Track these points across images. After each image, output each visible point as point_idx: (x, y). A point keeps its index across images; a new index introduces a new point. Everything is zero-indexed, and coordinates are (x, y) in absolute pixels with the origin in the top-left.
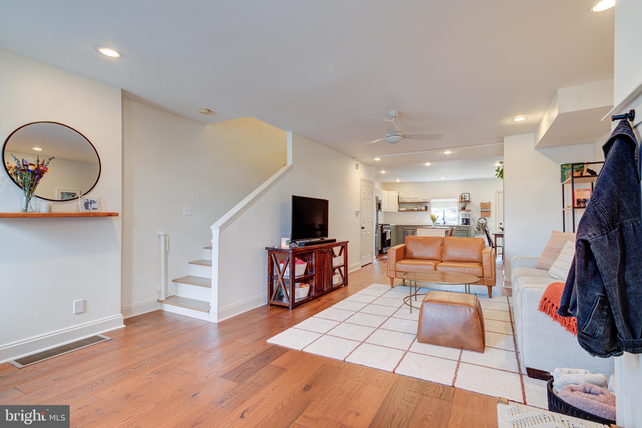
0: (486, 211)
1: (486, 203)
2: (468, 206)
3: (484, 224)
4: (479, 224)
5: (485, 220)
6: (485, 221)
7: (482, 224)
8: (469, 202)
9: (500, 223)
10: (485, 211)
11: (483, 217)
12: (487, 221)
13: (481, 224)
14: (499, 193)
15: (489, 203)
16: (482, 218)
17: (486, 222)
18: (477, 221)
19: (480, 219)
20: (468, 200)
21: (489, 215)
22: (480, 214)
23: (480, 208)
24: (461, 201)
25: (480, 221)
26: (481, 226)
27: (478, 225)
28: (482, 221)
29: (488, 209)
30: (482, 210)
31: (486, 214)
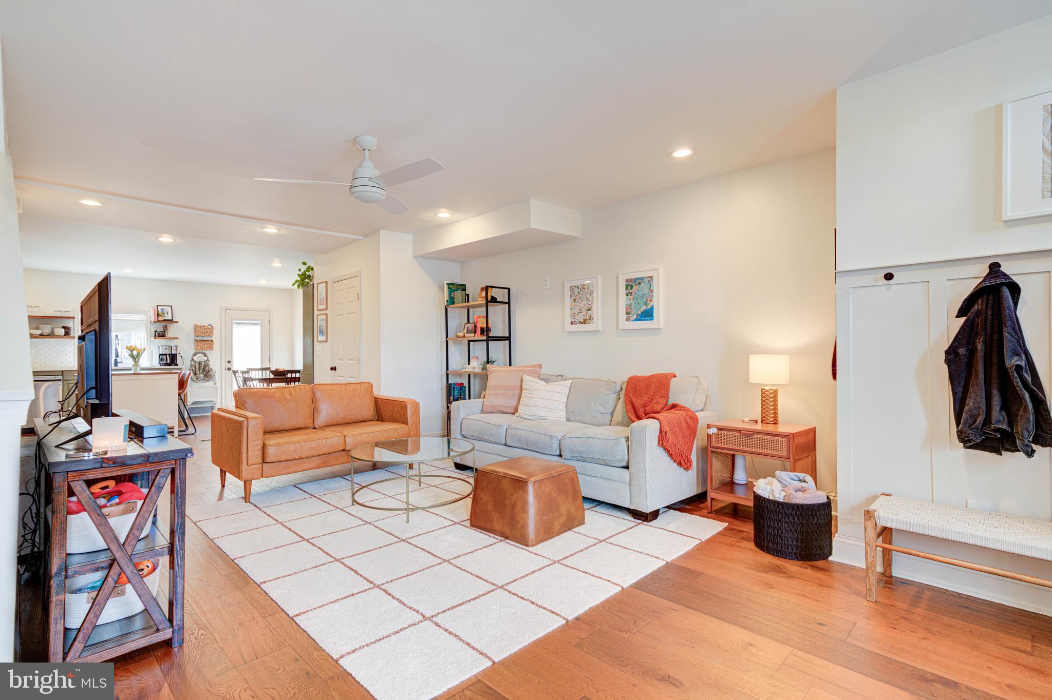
0: (204, 341)
1: (205, 326)
2: (171, 330)
3: (203, 363)
4: (193, 363)
5: (205, 355)
6: (206, 358)
7: (200, 363)
8: (171, 321)
9: (227, 361)
10: (201, 340)
11: (201, 351)
12: (209, 357)
13: (197, 363)
14: (226, 309)
15: (210, 327)
16: (200, 353)
17: (208, 360)
18: (190, 359)
19: (195, 355)
20: (171, 319)
21: (211, 348)
22: (193, 345)
23: (193, 335)
24: (157, 320)
25: (196, 358)
26: (197, 367)
27: (191, 366)
28: (199, 358)
29: (208, 336)
30: (197, 338)
31: (205, 345)
